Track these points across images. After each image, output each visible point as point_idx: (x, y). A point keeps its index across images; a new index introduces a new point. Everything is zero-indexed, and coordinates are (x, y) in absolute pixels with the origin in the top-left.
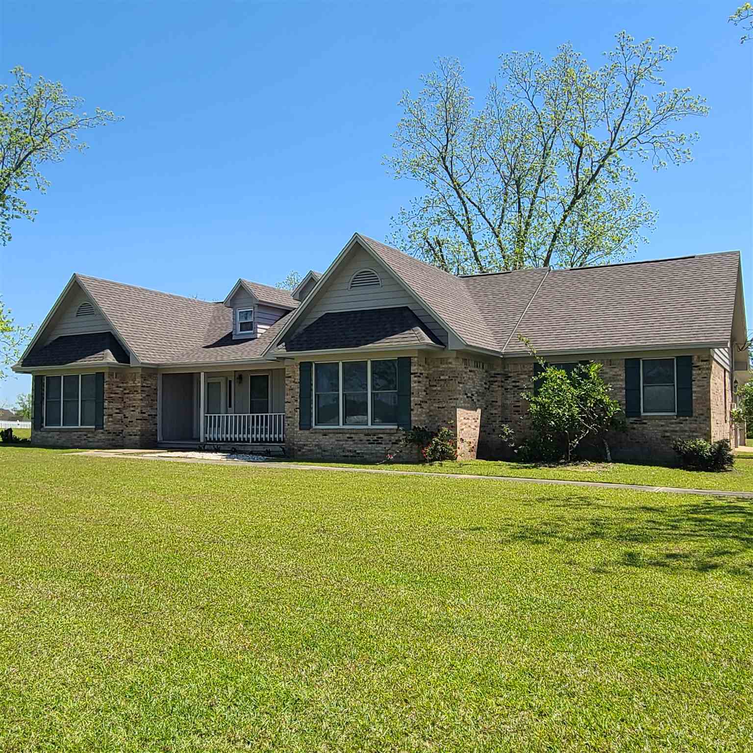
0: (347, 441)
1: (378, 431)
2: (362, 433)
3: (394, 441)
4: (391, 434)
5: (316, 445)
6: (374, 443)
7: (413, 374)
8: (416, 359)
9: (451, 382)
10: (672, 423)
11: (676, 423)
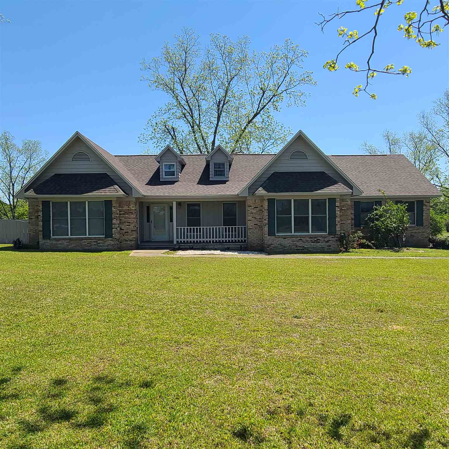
0: (298, 241)
1: (317, 236)
2: (308, 237)
3: (327, 241)
4: (325, 237)
5: (279, 244)
6: (315, 242)
7: (337, 207)
8: (338, 199)
9: (348, 211)
10: (415, 229)
11: (417, 229)
